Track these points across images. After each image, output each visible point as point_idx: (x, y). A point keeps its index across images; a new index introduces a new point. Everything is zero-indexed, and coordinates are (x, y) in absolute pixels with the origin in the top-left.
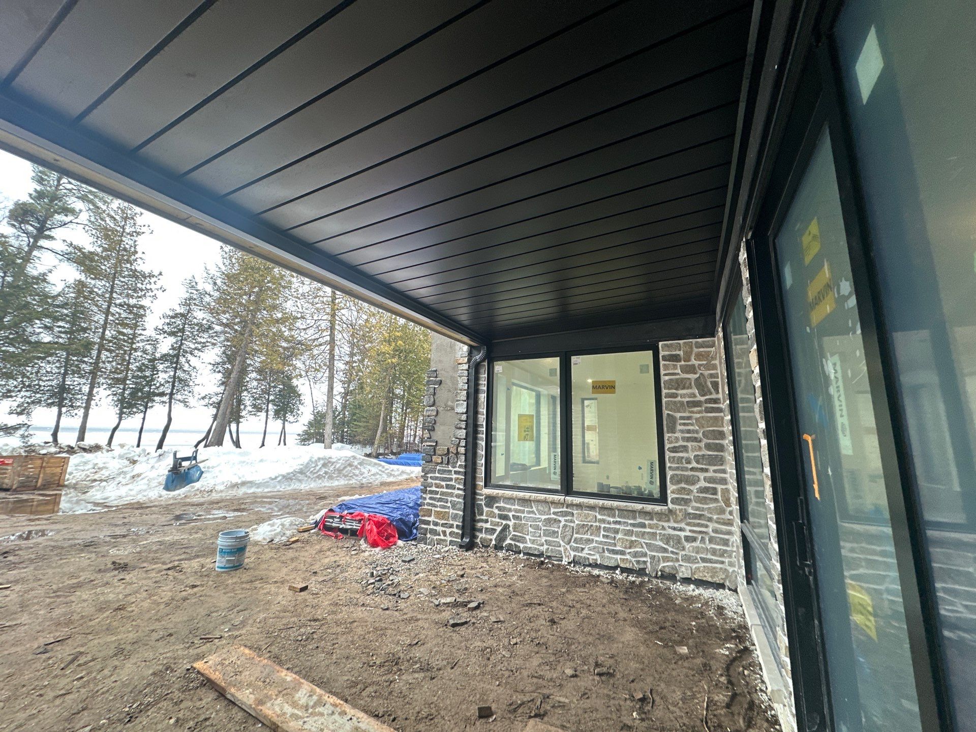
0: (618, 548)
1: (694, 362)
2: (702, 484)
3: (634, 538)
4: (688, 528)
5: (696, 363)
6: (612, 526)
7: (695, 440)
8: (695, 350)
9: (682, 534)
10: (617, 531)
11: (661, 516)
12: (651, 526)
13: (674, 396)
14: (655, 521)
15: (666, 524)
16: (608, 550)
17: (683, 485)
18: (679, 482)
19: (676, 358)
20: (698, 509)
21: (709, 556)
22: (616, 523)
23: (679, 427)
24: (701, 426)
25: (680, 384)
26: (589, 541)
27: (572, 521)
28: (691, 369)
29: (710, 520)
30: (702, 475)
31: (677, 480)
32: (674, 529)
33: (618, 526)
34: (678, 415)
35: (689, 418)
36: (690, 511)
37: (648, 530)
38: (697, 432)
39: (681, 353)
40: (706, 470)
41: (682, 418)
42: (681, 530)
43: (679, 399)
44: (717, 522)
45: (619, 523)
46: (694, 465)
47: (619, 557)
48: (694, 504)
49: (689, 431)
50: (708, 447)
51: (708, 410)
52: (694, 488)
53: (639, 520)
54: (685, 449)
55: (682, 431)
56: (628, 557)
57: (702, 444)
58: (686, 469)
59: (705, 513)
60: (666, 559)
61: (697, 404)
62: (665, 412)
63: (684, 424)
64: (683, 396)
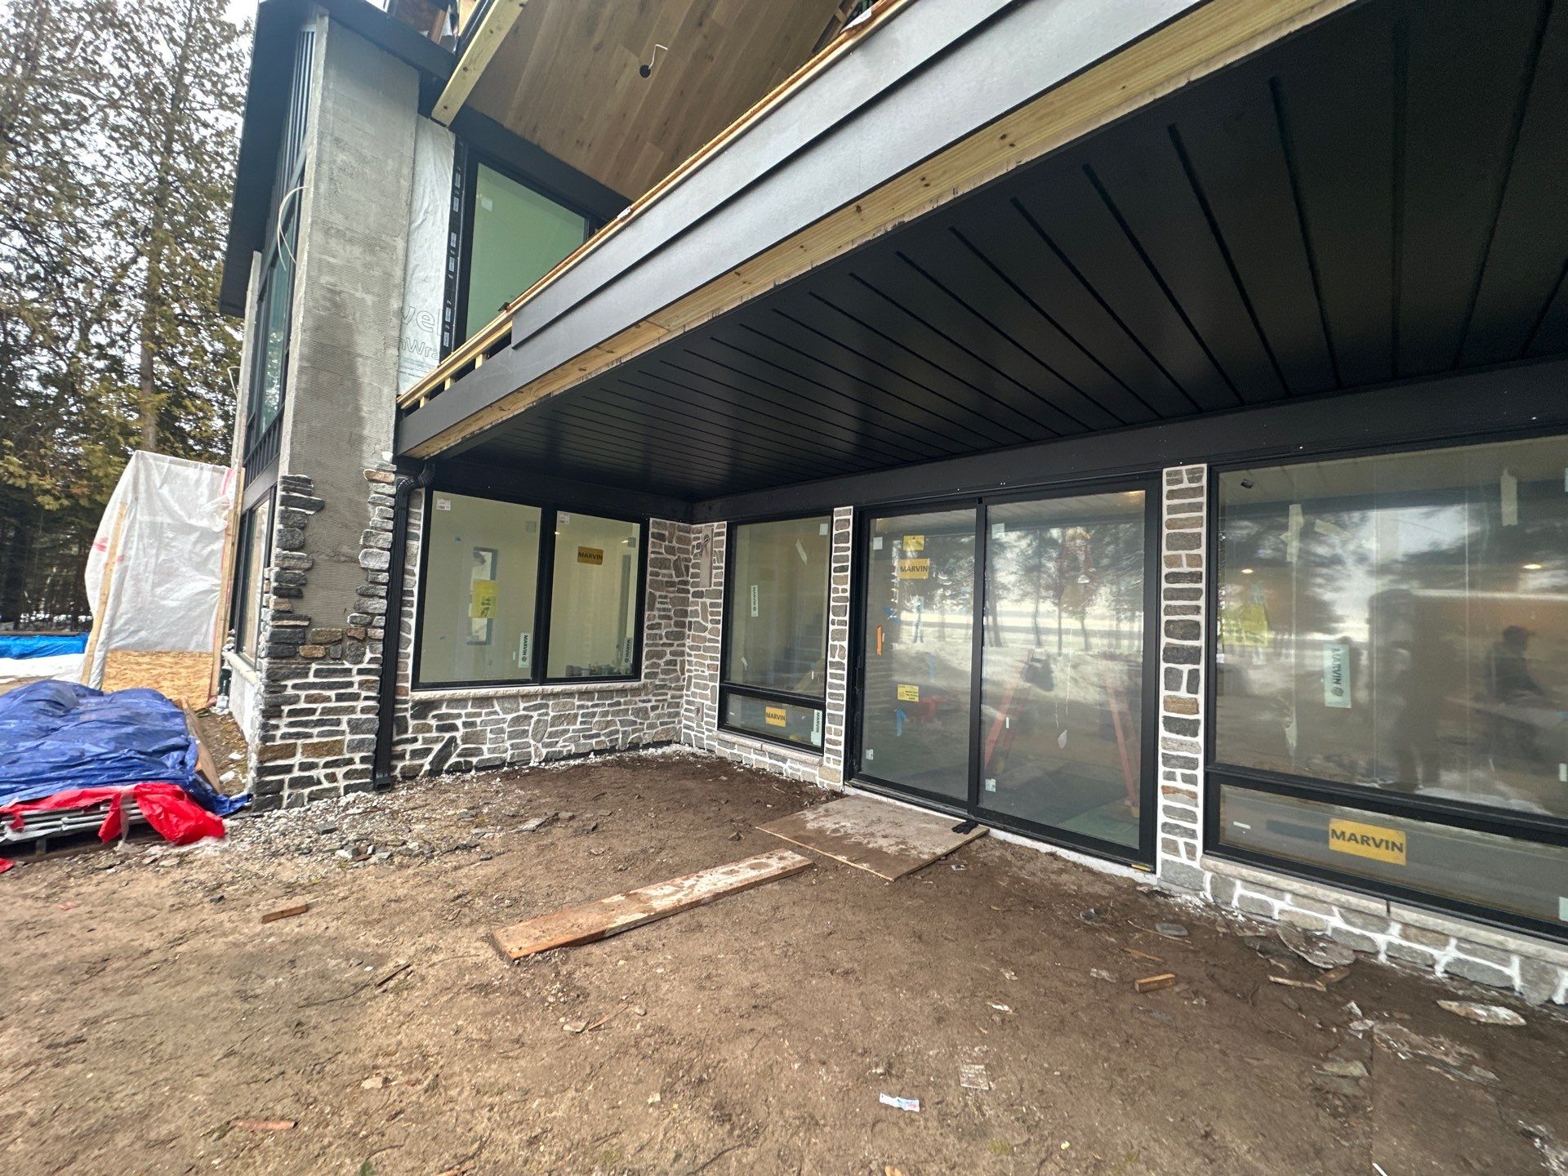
0: (594, 732)
1: (674, 544)
2: (668, 657)
3: (609, 718)
4: (654, 699)
5: (677, 545)
6: (591, 710)
7: (669, 618)
8: (677, 533)
9: (649, 705)
10: (594, 715)
11: (635, 692)
12: (626, 703)
13: (657, 574)
14: (629, 698)
15: (637, 699)
16: (584, 736)
17: (654, 660)
18: (652, 658)
19: (661, 537)
20: (663, 680)
21: (666, 720)
22: (593, 706)
23: (657, 606)
24: (674, 606)
25: (663, 564)
26: (566, 731)
27: (547, 714)
28: (671, 550)
29: (670, 688)
30: (668, 650)
31: (650, 656)
32: (644, 701)
33: (595, 709)
34: (658, 594)
35: (666, 597)
36: (657, 683)
37: (622, 707)
38: (669, 610)
39: (667, 533)
40: (671, 645)
41: (661, 597)
42: (649, 701)
43: (660, 578)
44: (674, 689)
45: (596, 706)
46: (665, 640)
47: (594, 741)
48: (661, 676)
49: (664, 610)
50: (677, 624)
51: (679, 591)
52: (662, 662)
53: (615, 700)
54: (658, 626)
55: (659, 610)
56: (603, 738)
57: (672, 622)
58: (657, 645)
59: (668, 683)
60: (634, 731)
61: (672, 584)
62: (648, 590)
63: (662, 603)
64: (664, 575)
